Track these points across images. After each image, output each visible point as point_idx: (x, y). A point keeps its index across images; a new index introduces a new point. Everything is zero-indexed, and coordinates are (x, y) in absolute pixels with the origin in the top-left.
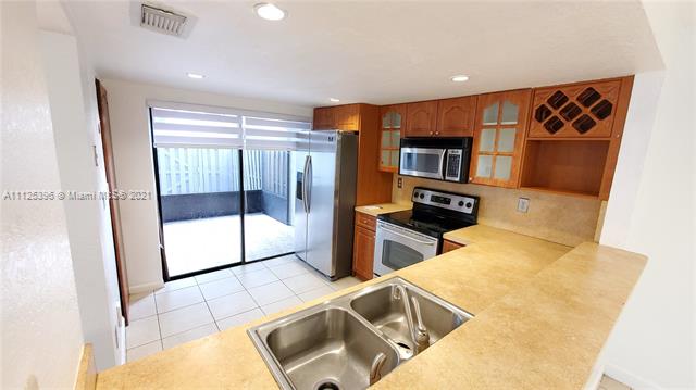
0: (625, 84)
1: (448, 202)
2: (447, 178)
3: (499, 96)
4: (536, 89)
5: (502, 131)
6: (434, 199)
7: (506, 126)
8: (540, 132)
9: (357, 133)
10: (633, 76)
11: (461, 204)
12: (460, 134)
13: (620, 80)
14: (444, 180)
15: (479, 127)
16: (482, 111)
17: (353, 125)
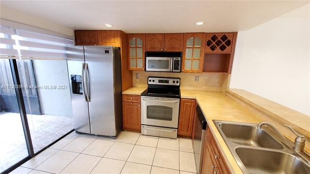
0: (235, 34)
1: (167, 82)
2: (173, 71)
3: (194, 34)
4: (207, 33)
5: (195, 49)
6: (160, 81)
7: (196, 48)
8: (209, 50)
9: (119, 48)
10: (237, 32)
11: (174, 82)
12: (177, 51)
13: (233, 33)
14: (172, 72)
15: (185, 47)
16: (186, 41)
17: (117, 43)
